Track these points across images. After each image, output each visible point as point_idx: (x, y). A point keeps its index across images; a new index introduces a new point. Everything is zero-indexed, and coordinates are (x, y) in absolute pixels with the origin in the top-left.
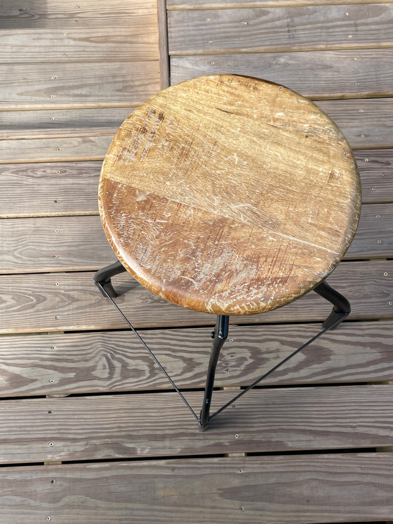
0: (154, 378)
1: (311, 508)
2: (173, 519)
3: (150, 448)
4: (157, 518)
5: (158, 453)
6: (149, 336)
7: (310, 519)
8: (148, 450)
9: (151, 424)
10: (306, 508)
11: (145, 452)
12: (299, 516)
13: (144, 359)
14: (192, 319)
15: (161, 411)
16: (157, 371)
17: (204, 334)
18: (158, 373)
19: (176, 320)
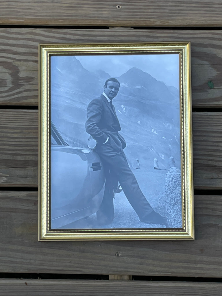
0: (18, 90)
1: (205, 259)
2: (32, 261)
3: (8, 176)
4: (12, 260)
5: (19, 183)
6: (14, 36)
7: (202, 272)
8: (6, 179)
9: (11, 148)
10: (198, 258)
11: (2, 181)
12: (189, 268)
13: (7, 65)
14: (72, 16)
15: (24, 131)
16: (22, 82)
17: (86, 38)
18: (24, 85)
19: (50, 16)
